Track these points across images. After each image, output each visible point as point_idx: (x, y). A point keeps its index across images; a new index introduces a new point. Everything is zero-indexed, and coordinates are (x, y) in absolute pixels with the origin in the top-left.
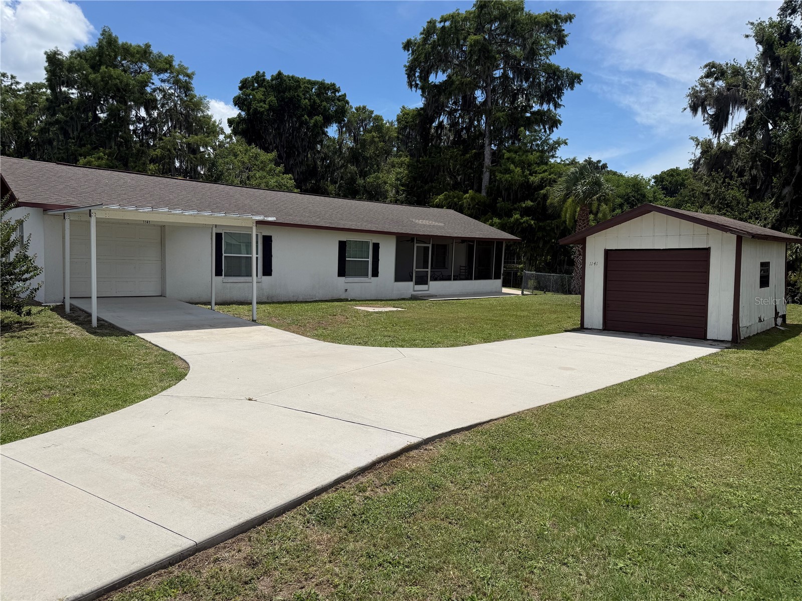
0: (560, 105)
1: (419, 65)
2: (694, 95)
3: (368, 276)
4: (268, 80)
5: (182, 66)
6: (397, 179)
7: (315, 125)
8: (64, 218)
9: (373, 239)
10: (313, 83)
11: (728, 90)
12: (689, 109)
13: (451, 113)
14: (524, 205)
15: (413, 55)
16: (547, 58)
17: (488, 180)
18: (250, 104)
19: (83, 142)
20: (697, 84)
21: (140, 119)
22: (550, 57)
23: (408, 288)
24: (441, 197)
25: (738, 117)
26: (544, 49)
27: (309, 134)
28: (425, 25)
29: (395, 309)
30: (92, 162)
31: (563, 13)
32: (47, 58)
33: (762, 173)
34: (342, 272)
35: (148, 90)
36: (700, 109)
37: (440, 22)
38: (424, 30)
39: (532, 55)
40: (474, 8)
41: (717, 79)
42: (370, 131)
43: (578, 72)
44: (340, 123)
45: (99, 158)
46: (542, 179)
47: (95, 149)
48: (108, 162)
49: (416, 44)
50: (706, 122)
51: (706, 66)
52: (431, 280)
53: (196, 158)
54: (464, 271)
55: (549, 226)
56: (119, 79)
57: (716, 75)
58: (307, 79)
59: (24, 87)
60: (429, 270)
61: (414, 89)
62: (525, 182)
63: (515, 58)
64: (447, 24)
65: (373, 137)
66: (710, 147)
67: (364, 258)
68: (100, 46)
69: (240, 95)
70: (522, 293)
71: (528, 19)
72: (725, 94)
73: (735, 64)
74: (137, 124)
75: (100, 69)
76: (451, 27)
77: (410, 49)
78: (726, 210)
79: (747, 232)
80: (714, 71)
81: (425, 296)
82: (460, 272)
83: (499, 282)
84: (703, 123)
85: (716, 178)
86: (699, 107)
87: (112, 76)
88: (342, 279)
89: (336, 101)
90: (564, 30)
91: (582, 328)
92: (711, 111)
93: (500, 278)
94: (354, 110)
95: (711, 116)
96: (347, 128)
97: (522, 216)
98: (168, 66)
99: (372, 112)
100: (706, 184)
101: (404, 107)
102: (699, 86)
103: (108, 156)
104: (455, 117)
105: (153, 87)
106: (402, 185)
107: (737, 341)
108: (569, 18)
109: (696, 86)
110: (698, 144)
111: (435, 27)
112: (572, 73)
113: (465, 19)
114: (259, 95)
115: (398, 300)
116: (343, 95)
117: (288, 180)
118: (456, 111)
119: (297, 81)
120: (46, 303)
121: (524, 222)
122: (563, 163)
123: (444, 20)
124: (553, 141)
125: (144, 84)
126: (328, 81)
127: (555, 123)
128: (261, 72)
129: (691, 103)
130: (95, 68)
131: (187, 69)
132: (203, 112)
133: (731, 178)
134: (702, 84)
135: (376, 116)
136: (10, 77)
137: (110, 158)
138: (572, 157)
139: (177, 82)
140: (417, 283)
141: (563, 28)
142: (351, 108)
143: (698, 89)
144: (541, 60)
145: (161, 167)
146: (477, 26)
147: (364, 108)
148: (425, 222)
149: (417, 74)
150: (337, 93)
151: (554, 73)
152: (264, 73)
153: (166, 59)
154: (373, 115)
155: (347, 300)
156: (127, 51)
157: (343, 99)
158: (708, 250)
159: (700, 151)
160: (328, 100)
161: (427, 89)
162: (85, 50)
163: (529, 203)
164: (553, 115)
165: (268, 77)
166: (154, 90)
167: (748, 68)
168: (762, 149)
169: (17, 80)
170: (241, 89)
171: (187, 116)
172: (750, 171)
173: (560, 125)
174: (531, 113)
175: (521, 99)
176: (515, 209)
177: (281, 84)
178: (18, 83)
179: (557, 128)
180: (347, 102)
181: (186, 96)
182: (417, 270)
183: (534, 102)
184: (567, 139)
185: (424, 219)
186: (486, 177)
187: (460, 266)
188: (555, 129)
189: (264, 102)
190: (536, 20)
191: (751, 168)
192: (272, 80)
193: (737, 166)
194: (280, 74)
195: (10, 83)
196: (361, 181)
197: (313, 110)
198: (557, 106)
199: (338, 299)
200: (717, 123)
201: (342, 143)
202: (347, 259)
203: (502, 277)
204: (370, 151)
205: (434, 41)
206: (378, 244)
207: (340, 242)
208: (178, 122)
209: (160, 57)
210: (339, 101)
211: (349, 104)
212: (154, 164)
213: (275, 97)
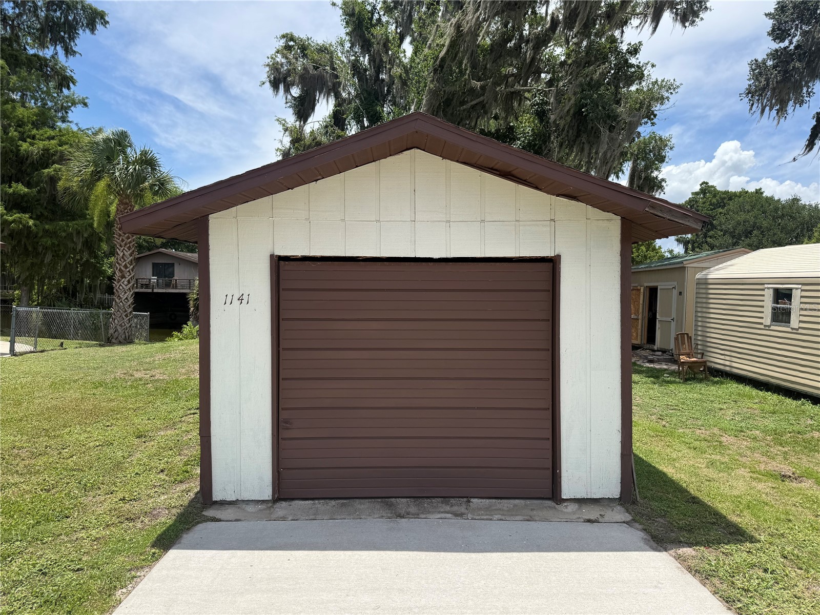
0: (75, 52)
2: (275, 68)
11: (315, 68)
12: (268, 84)
14: (10, 191)
20: (277, 53)
36: (282, 87)
43: (100, 8)
50: (288, 105)
51: (283, 36)
57: (295, 50)
62: (12, 150)
70: (12, 348)
72: (311, 72)
80: (293, 45)
84: (285, 105)
86: (280, 83)
91: (206, 505)
92: (296, 91)
95: (295, 98)
102: (280, 57)
109: (276, 56)
110: (286, 130)
127: (64, 80)
129: (270, 76)
134: (282, 55)
138: (95, 126)
143: (278, 60)
159: (289, 139)
163: (21, 188)
173: (74, 84)
179: (68, 89)
184: (87, 98)
188: (65, 88)
198: (69, 52)
200: (302, 108)
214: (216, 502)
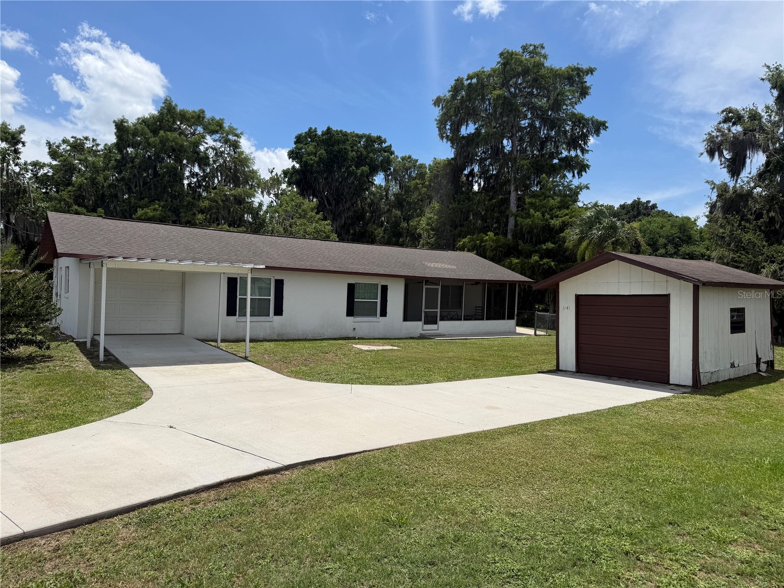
0: (588, 151)
1: (450, 118)
2: (711, 140)
3: (376, 315)
4: (319, 136)
5: (232, 127)
6: (428, 224)
7: (362, 174)
8: (90, 267)
9: (383, 282)
10: (360, 137)
11: (745, 134)
12: (705, 154)
13: (481, 162)
14: (545, 247)
15: (442, 110)
16: (573, 108)
17: (514, 224)
18: (302, 157)
19: (142, 196)
20: (713, 130)
21: (193, 175)
22: (576, 107)
23: (417, 327)
24: (466, 240)
25: (756, 161)
26: (570, 99)
27: (356, 183)
28: (453, 83)
29: (390, 348)
30: (148, 213)
31: (584, 66)
32: (116, 126)
33: (781, 215)
34: (350, 312)
35: (202, 148)
36: (717, 154)
37: (467, 80)
38: (452, 88)
39: (557, 106)
40: (498, 66)
41: (734, 124)
42: (415, 179)
43: (603, 120)
44: (386, 172)
45: (154, 210)
46: (563, 222)
47: (150, 202)
48: (161, 213)
49: (445, 100)
50: (723, 166)
51: (723, 112)
52: (440, 320)
53: (240, 208)
54: (481, 311)
56: (174, 142)
57: (733, 120)
58: (355, 133)
59: (103, 148)
60: (439, 310)
61: (445, 140)
62: (546, 225)
63: (541, 108)
64: (474, 81)
65: (417, 184)
66: (725, 190)
67: (373, 299)
68: (161, 113)
69: (294, 149)
70: (535, 333)
71: (550, 72)
72: (741, 138)
73: (754, 108)
74: (192, 179)
75: (159, 133)
76: (478, 84)
77: (441, 105)
78: (740, 253)
79: (698, 280)
80: (732, 116)
81: (433, 336)
82: (476, 312)
83: (513, 322)
84: (720, 167)
85: (732, 220)
86: (715, 151)
87: (169, 139)
88: (351, 318)
89: (382, 152)
90: (586, 82)
91: (557, 370)
92: (727, 155)
93: (514, 319)
94: (399, 159)
95: (728, 160)
96: (393, 176)
97: (541, 258)
98: (218, 128)
99: (417, 161)
100: (721, 226)
101: (435, 159)
102: (715, 132)
103: (162, 208)
104: (485, 165)
105: (206, 146)
106: (433, 229)
107: (697, 386)
108: (591, 71)
109: (712, 132)
110: (714, 188)
111: (463, 84)
112: (597, 121)
113: (490, 76)
114: (311, 148)
115: (406, 338)
116: (388, 146)
117: (327, 226)
118: (486, 159)
119: (345, 134)
120: (78, 339)
121: (544, 264)
122: (585, 206)
123: (470, 77)
124: (575, 186)
125: (197, 144)
126: (374, 134)
127: (582, 168)
128: (313, 128)
129: (708, 147)
130: (155, 132)
131: (236, 129)
132: (248, 167)
133: (748, 221)
134: (718, 129)
135: (420, 164)
136: (91, 140)
137: (163, 209)
138: (594, 201)
139: (226, 141)
140: (426, 323)
141: (585, 80)
142: (397, 157)
143: (714, 134)
144: (567, 110)
145: (208, 216)
146: (503, 81)
147: (410, 157)
148: (439, 265)
149: (448, 127)
150: (383, 144)
151: (579, 120)
152: (316, 128)
153: (217, 122)
154: (418, 164)
155: (354, 338)
156: (184, 117)
157: (389, 150)
158: (667, 296)
159: (716, 194)
160: (375, 151)
161: (455, 139)
162: (149, 116)
163: (550, 245)
164: (580, 160)
165: (319, 133)
166: (207, 149)
167: (767, 112)
168: (779, 192)
169: (98, 142)
170: (295, 143)
171: (236, 170)
172: (768, 214)
173: (589, 169)
174: (559, 159)
175: (550, 147)
176: (536, 252)
177: (331, 138)
178: (98, 145)
179: (586, 172)
180: (392, 153)
181: (235, 153)
182: (425, 310)
183: (563, 148)
184: (588, 184)
185: (437, 262)
186: (512, 221)
187: (476, 307)
188: (583, 173)
189: (314, 155)
190: (557, 73)
191: (769, 211)
192: (323, 135)
193: (755, 209)
194: (329, 129)
195: (91, 146)
196: (404, 225)
197: (360, 161)
198: (583, 151)
199: (345, 338)
200: (734, 166)
201: (389, 189)
202: (355, 300)
203: (516, 317)
204: (415, 197)
205: (463, 97)
206: (387, 286)
207: (349, 284)
208: (227, 176)
209: (212, 120)
210: (385, 152)
211: (394, 154)
212: (203, 214)
213: (325, 150)
214: (562, 371)
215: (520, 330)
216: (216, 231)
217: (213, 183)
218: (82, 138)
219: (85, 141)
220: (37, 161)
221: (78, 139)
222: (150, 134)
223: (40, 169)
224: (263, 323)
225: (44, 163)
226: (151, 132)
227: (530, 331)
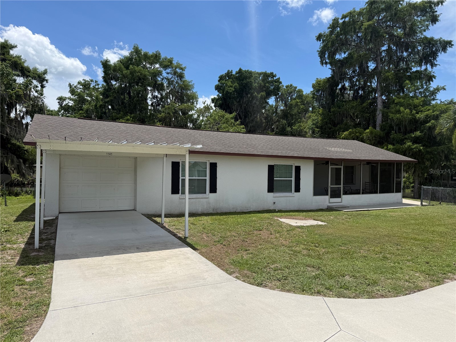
1: (328, 50)
3: (291, 191)
4: (234, 74)
5: (179, 63)
6: (313, 124)
7: (261, 97)
9: (297, 163)
10: (260, 74)
13: (350, 79)
14: (413, 136)
15: (323, 43)
16: (422, 34)
17: (381, 120)
18: (224, 88)
21: (154, 97)
22: (424, 33)
23: (325, 200)
24: (346, 133)
26: (420, 28)
27: (258, 103)
28: (331, 22)
29: (314, 223)
32: (102, 64)
34: (271, 189)
35: (159, 79)
37: (342, 19)
38: (330, 26)
39: (412, 31)
40: (367, 5)
42: (295, 99)
43: (449, 40)
44: (276, 95)
45: (128, 120)
46: (427, 116)
47: (124, 115)
49: (325, 35)
52: (343, 194)
53: (185, 118)
54: (368, 186)
55: (436, 151)
56: (140, 73)
58: (256, 72)
60: (342, 186)
61: (324, 65)
62: (413, 118)
63: (397, 37)
64: (347, 19)
65: (297, 102)
67: (288, 178)
68: (131, 55)
69: (219, 84)
70: (422, 204)
71: (408, 6)
74: (154, 100)
75: (130, 67)
76: (350, 21)
77: (321, 40)
81: (339, 208)
82: (366, 187)
83: (400, 195)
87: (136, 71)
88: (271, 194)
89: (274, 83)
90: (436, 11)
93: (401, 192)
94: (285, 87)
96: (282, 98)
97: (413, 144)
98: (169, 63)
99: (296, 88)
101: (317, 79)
103: (133, 118)
104: (354, 81)
105: (162, 77)
106: (317, 128)
108: (441, 2)
111: (338, 22)
112: (444, 41)
113: (360, 14)
114: (229, 83)
115: (317, 210)
116: (278, 79)
117: (242, 129)
118: (354, 77)
119: (251, 73)
120: (45, 217)
121: (415, 148)
123: (344, 17)
124: (434, 88)
126: (269, 72)
127: (430, 78)
128: (230, 70)
130: (127, 67)
131: (182, 65)
132: (190, 91)
135: (299, 89)
136: (95, 82)
137: (133, 120)
138: (450, 99)
139: (175, 73)
140: (332, 196)
142: (283, 86)
144: (417, 36)
146: (369, 17)
147: (291, 85)
148: (337, 149)
149: (326, 56)
151: (430, 42)
152: (232, 70)
153: (169, 59)
154: (297, 89)
155: (276, 211)
156: (146, 57)
157: (278, 81)
160: (269, 82)
161: (333, 63)
162: (123, 58)
163: (418, 133)
164: (428, 73)
165: (234, 73)
166: (163, 79)
169: (98, 83)
170: (219, 81)
171: (182, 93)
173: (435, 79)
174: (411, 73)
175: (402, 65)
176: (407, 139)
177: (241, 76)
178: (98, 85)
180: (281, 83)
181: (181, 81)
182: (331, 186)
183: (412, 66)
185: (335, 147)
186: (379, 118)
187: (365, 182)
188: (431, 82)
189: (231, 86)
192: (236, 74)
194: (240, 70)
195: (95, 85)
196: (289, 129)
197: (260, 89)
198: (433, 65)
199: (268, 210)
201: (277, 108)
202: (275, 179)
203: (402, 191)
204: (295, 111)
205: (338, 32)
206: (300, 167)
207: (269, 166)
208: (176, 97)
209: (165, 59)
210: (276, 82)
211: (281, 84)
212: (160, 122)
213: (238, 83)
215: (405, 201)
216: (165, 128)
217: (168, 102)
218: (89, 80)
219: (91, 82)
220: (61, 96)
221: (86, 81)
222: (124, 69)
223: (63, 101)
224: (202, 200)
225: (65, 97)
226: (125, 67)
227: (418, 203)
